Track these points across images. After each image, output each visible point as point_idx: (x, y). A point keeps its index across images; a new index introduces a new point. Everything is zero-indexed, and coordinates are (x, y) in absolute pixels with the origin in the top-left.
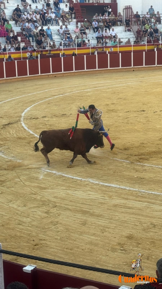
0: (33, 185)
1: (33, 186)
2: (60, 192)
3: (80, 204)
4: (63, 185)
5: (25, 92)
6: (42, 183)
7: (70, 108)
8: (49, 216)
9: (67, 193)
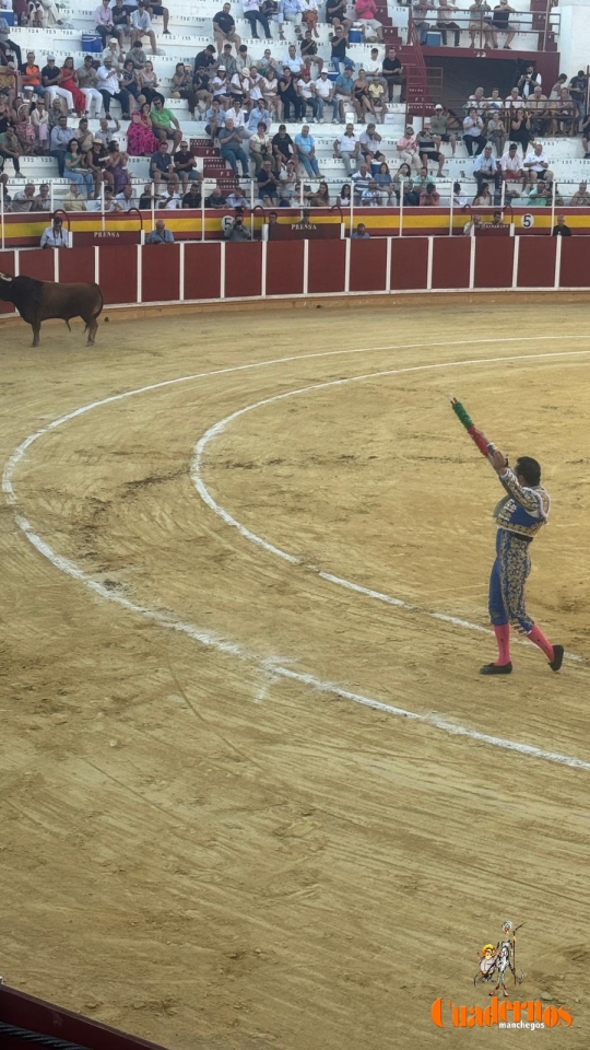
0: (230, 725)
1: (231, 729)
2: (326, 756)
3: (398, 808)
4: (337, 733)
5: (208, 361)
6: (264, 718)
7: (368, 431)
8: (286, 849)
9: (351, 763)
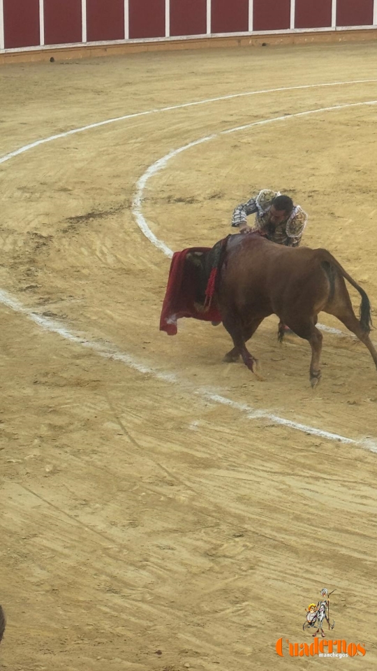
0: (164, 450)
1: (164, 454)
2: (259, 480)
3: (329, 529)
4: (270, 457)
5: (153, 100)
6: (199, 443)
7: (310, 166)
8: (217, 568)
9: (284, 487)
